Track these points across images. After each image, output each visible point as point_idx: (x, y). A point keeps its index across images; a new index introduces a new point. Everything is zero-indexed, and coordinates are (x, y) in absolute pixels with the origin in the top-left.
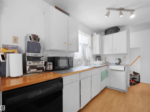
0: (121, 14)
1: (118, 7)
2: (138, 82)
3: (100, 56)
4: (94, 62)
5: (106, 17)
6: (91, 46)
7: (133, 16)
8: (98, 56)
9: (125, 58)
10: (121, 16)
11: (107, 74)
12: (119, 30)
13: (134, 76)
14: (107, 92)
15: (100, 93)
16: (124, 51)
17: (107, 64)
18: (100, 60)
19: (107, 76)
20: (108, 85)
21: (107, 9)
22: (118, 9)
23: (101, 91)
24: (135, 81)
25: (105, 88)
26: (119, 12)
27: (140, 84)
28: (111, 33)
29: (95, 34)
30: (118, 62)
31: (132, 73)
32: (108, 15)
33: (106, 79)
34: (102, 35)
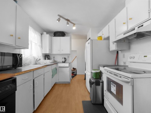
0: (68, 24)
1: (67, 18)
2: (76, 75)
3: (49, 56)
4: (44, 61)
5: (58, 21)
6: (40, 44)
7: (74, 28)
8: (47, 55)
9: (68, 57)
10: (68, 25)
11: (56, 71)
12: (65, 35)
13: (74, 71)
14: (56, 87)
15: (51, 89)
16: (68, 52)
17: (56, 63)
18: (49, 59)
19: (56, 73)
20: (57, 81)
21: (59, 15)
22: (66, 19)
23: (52, 87)
24: (74, 75)
25: (55, 84)
26: (66, 22)
27: (77, 76)
28: (59, 36)
29: (45, 33)
30: (64, 60)
31: (72, 69)
32: (59, 20)
33: (55, 76)
34: (51, 36)
